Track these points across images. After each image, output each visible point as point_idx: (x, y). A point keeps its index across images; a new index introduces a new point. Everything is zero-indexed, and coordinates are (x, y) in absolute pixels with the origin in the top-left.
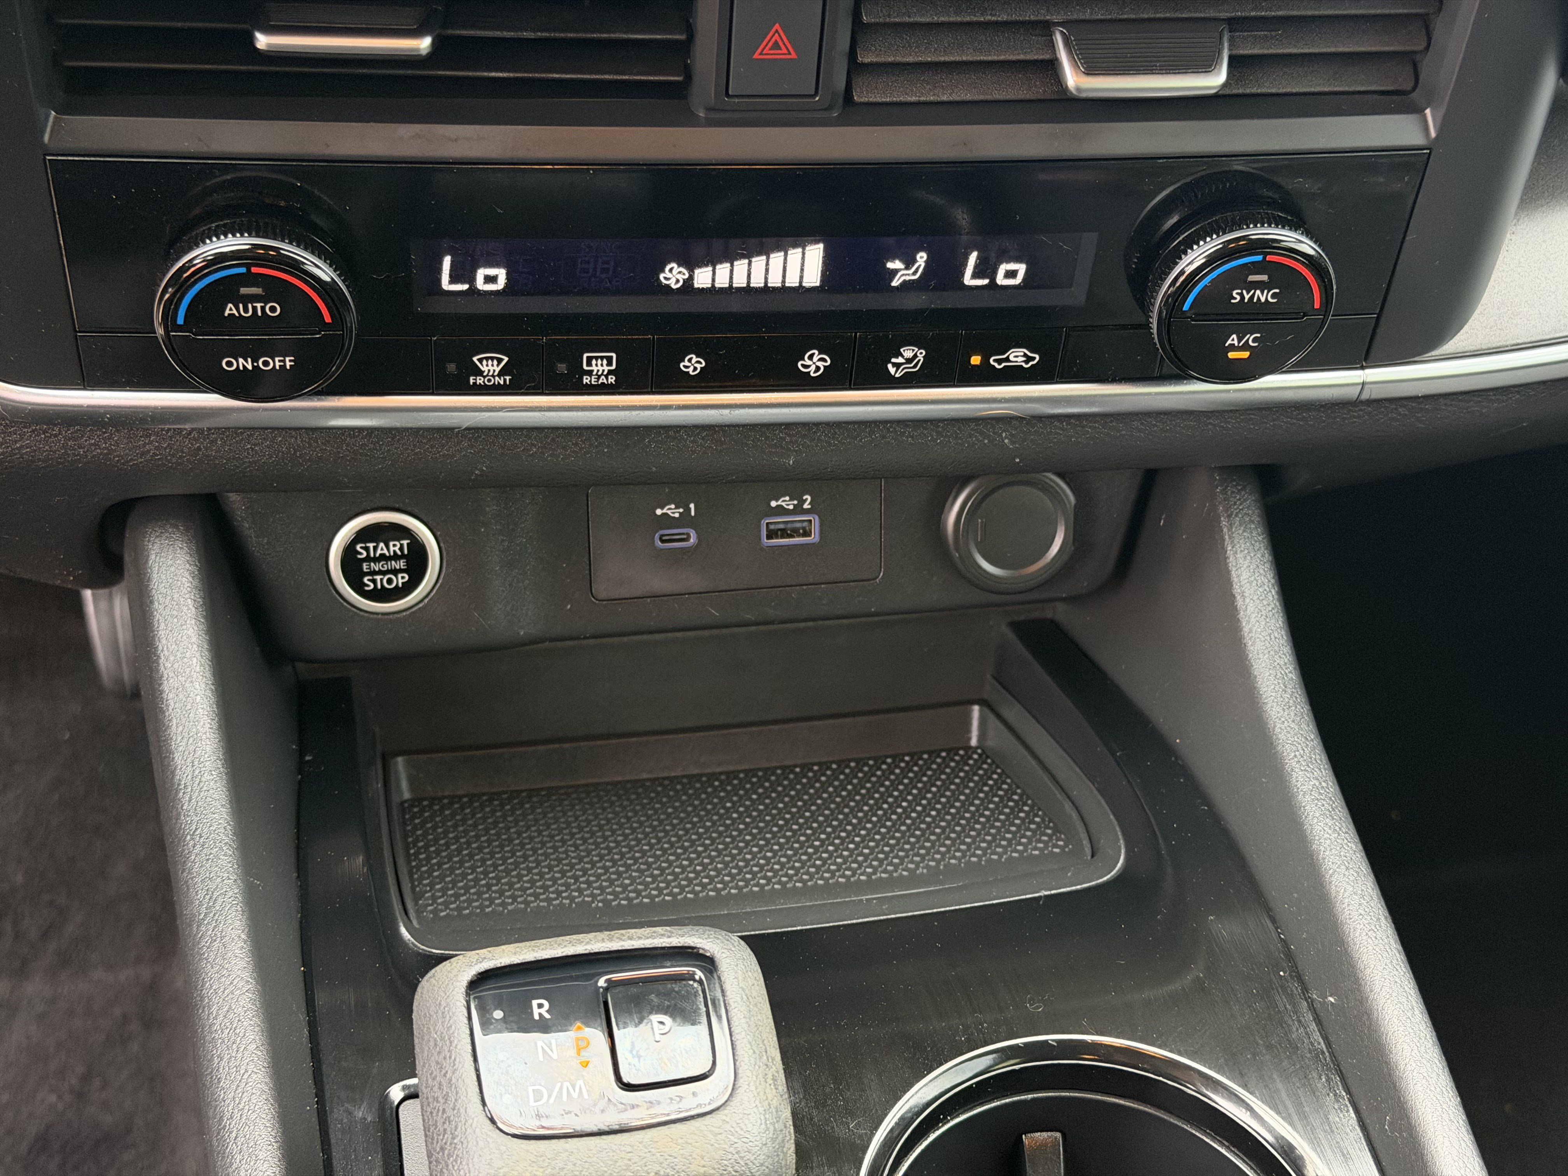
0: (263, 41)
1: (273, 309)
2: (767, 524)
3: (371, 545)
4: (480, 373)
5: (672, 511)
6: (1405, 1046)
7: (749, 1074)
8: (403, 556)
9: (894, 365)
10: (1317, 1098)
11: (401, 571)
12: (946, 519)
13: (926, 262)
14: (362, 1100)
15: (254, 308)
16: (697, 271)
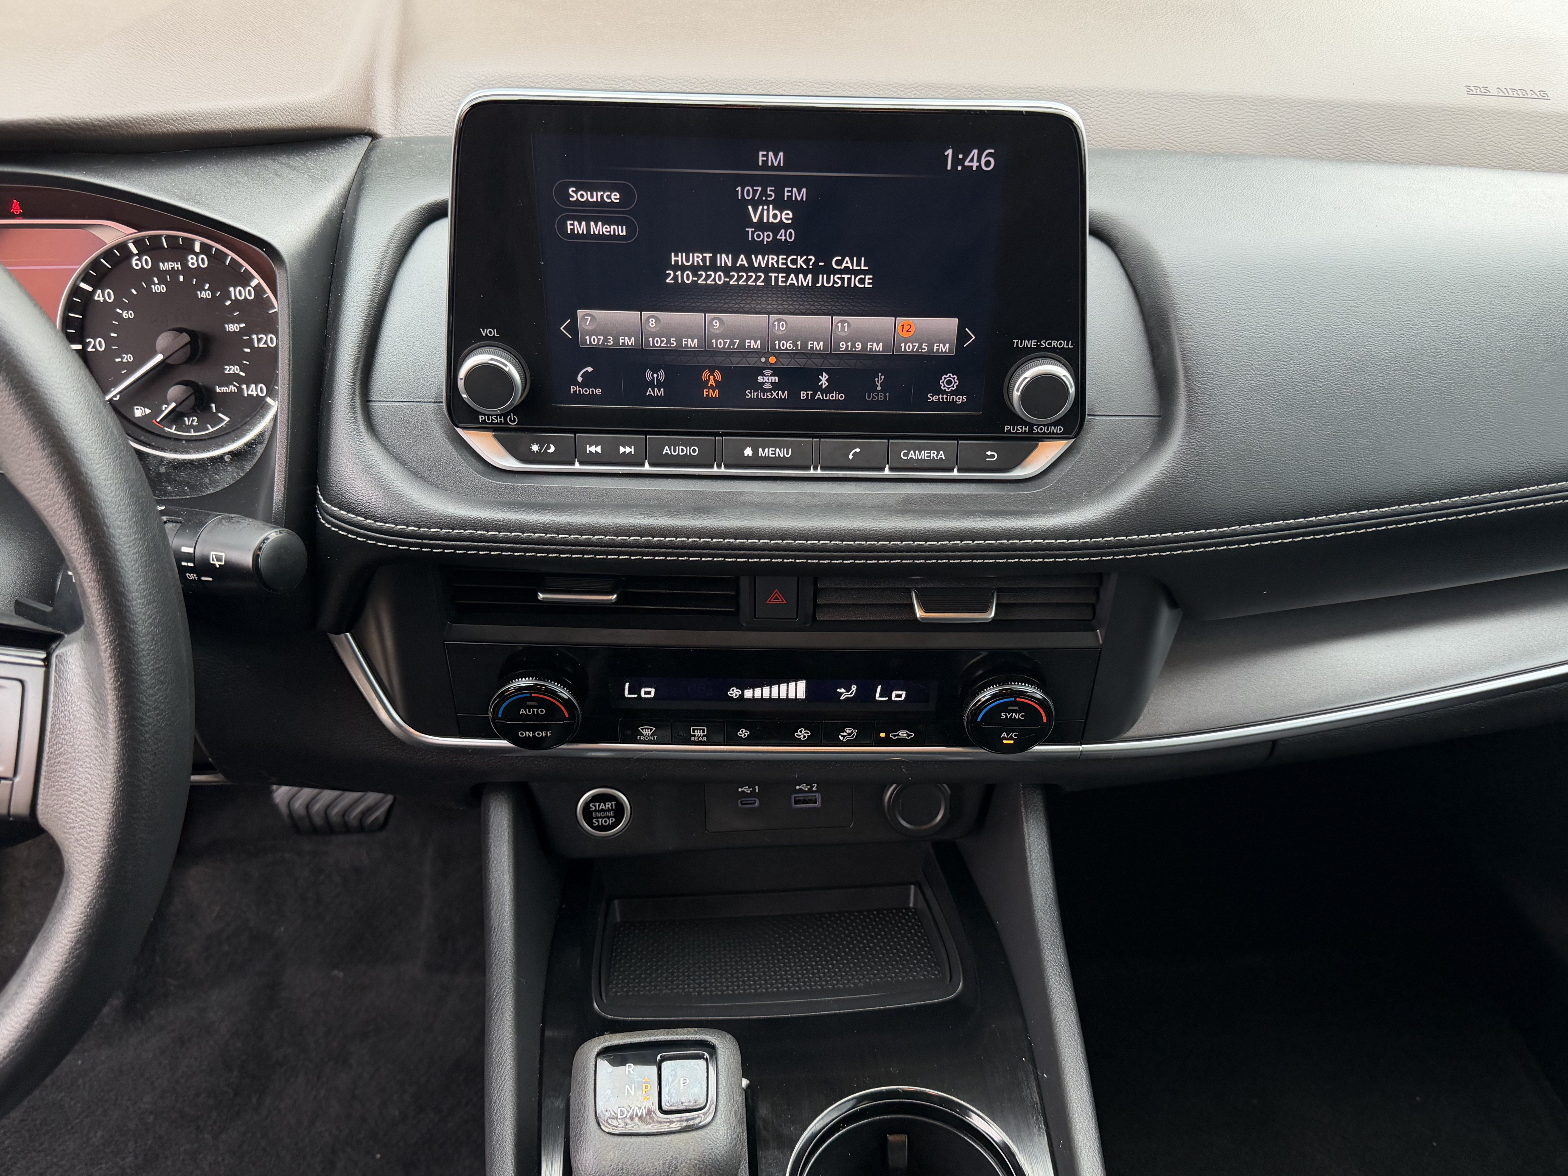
0: (541, 596)
1: (542, 711)
2: (795, 797)
3: (597, 804)
4: (643, 735)
5: (747, 789)
6: (1075, 1105)
7: (722, 1109)
8: (612, 810)
9: (842, 736)
10: (1029, 1128)
11: (611, 817)
12: (885, 797)
13: (856, 689)
14: (559, 1096)
15: (533, 711)
16: (745, 691)
